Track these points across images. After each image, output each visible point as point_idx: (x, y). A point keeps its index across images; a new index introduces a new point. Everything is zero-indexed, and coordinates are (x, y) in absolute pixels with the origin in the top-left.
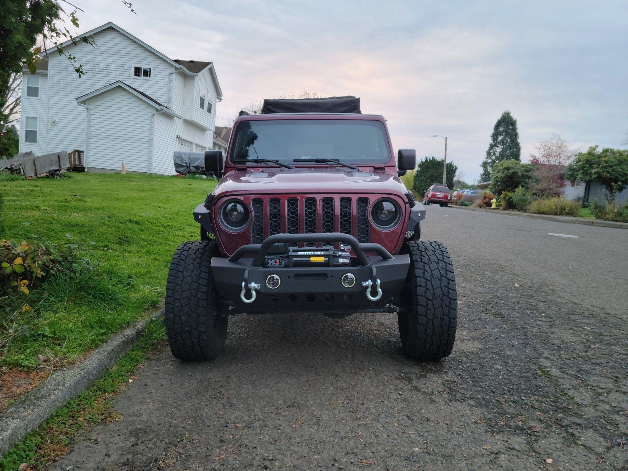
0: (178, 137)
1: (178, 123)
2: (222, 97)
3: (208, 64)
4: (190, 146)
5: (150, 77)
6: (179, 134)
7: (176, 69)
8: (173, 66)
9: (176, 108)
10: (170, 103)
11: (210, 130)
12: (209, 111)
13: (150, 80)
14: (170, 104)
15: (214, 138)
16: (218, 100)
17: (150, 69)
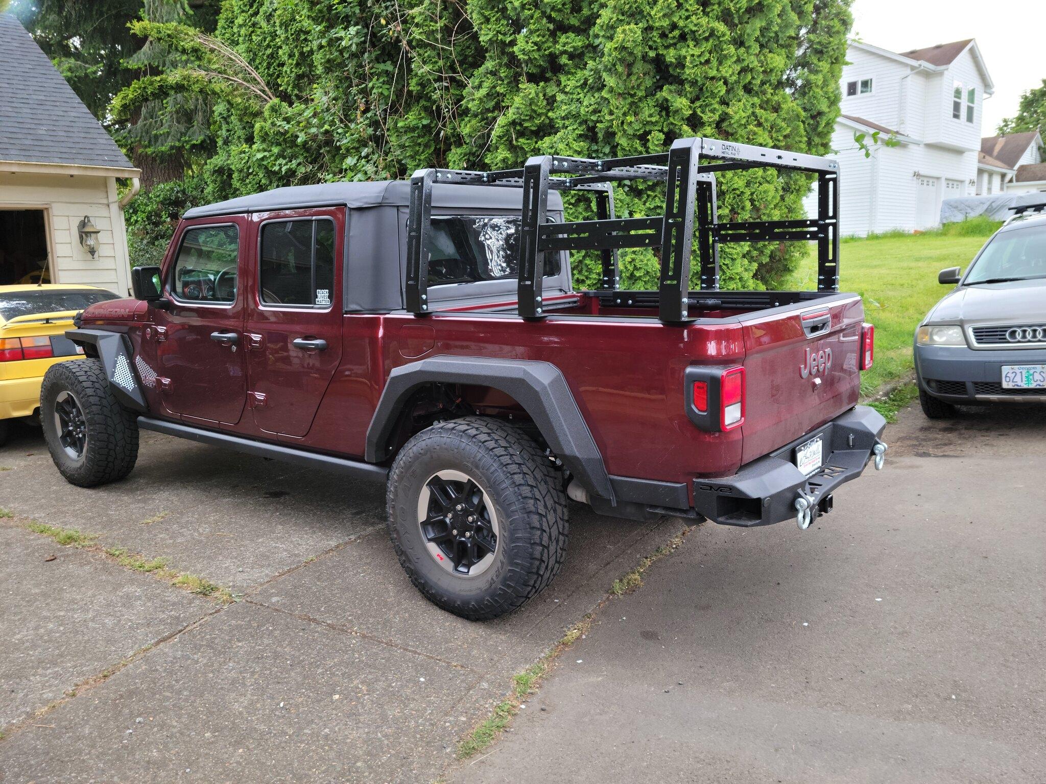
0: (917, 175)
1: (916, 152)
2: (993, 90)
3: (966, 43)
4: (935, 184)
5: (871, 91)
6: (916, 170)
7: (913, 68)
8: (906, 65)
9: (911, 130)
10: (902, 123)
11: (972, 150)
12: (970, 119)
13: (872, 96)
14: (902, 126)
15: (980, 161)
16: (986, 96)
17: (871, 80)
